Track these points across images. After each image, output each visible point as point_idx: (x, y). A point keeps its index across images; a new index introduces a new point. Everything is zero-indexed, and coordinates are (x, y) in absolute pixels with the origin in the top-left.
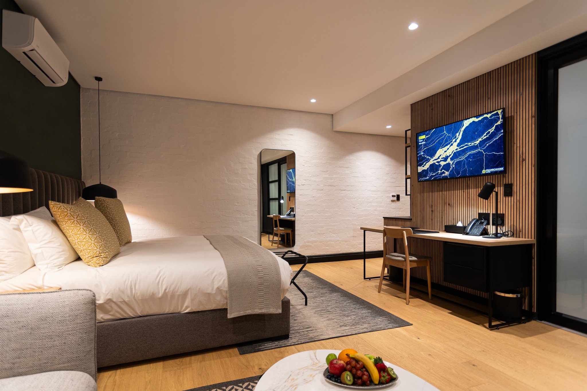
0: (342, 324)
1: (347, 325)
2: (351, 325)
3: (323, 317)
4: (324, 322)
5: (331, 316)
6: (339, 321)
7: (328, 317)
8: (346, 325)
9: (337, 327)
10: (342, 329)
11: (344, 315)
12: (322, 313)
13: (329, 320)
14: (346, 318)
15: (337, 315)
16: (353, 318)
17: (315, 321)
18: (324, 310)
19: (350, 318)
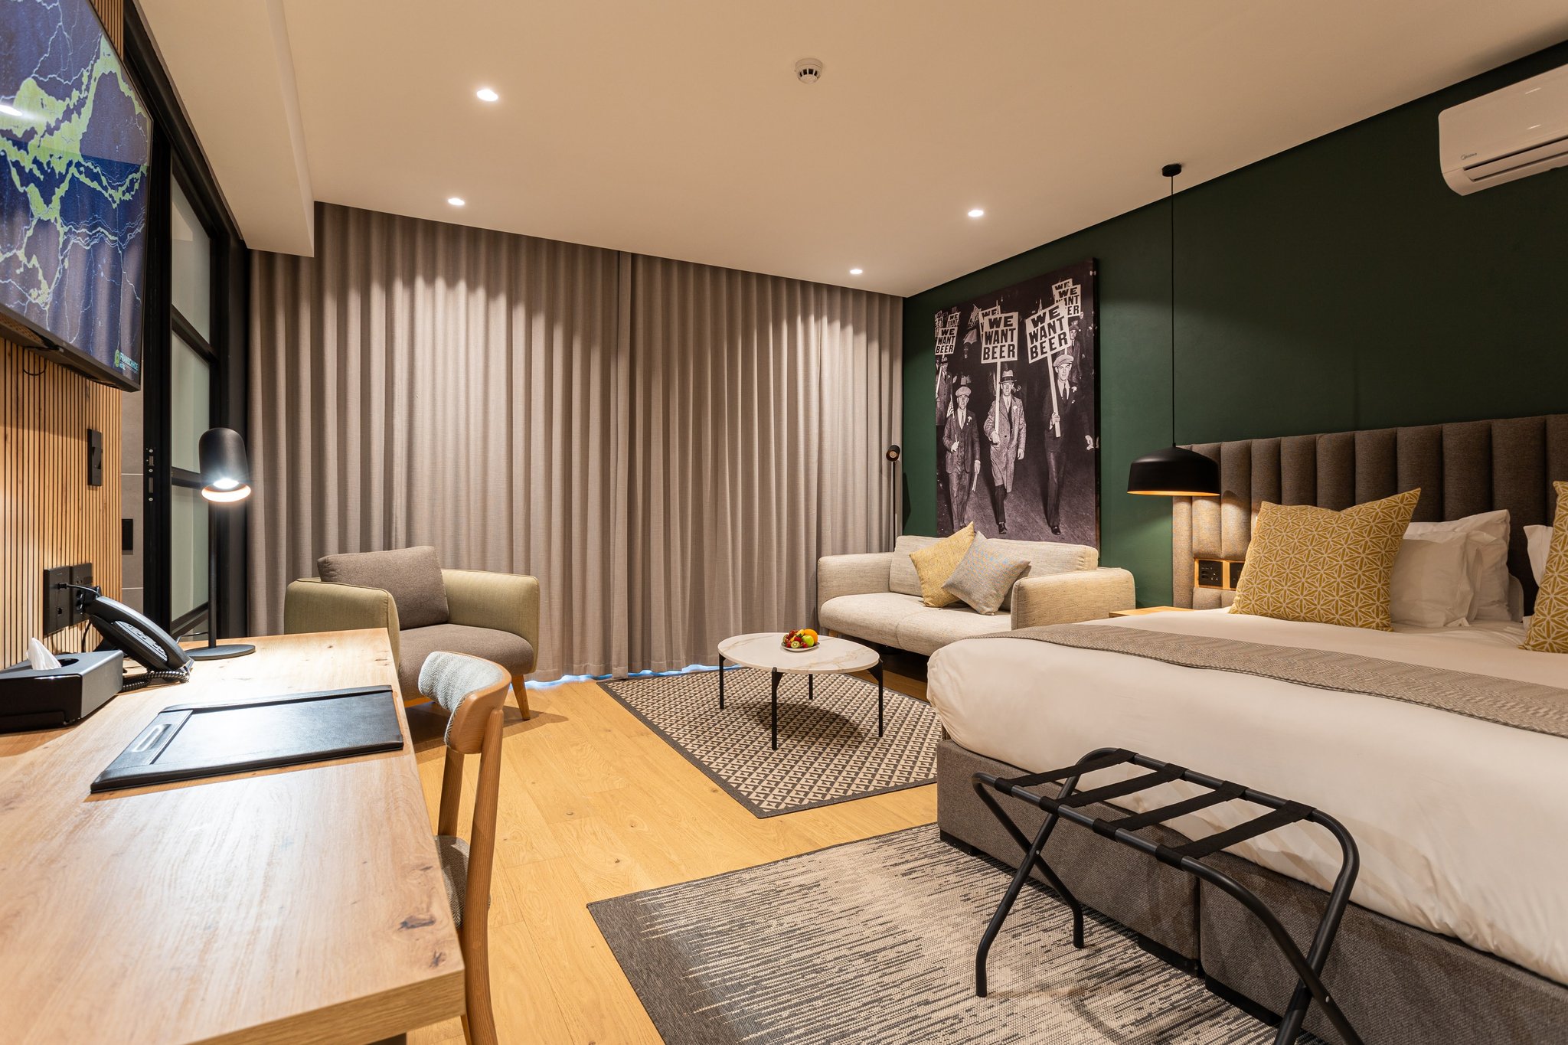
0: (813, 894)
1: (797, 889)
2: (785, 893)
3: (881, 920)
4: (869, 897)
5: (854, 928)
6: (824, 906)
7: (865, 923)
8: (800, 891)
9: (828, 882)
10: (811, 875)
11: (806, 936)
12: (890, 941)
13: (858, 910)
14: (798, 919)
15: (832, 937)
16: (774, 922)
17: (902, 900)
18: (888, 964)
19: (786, 925)
